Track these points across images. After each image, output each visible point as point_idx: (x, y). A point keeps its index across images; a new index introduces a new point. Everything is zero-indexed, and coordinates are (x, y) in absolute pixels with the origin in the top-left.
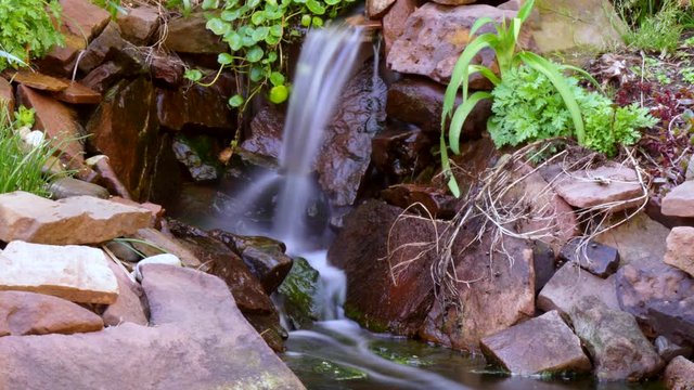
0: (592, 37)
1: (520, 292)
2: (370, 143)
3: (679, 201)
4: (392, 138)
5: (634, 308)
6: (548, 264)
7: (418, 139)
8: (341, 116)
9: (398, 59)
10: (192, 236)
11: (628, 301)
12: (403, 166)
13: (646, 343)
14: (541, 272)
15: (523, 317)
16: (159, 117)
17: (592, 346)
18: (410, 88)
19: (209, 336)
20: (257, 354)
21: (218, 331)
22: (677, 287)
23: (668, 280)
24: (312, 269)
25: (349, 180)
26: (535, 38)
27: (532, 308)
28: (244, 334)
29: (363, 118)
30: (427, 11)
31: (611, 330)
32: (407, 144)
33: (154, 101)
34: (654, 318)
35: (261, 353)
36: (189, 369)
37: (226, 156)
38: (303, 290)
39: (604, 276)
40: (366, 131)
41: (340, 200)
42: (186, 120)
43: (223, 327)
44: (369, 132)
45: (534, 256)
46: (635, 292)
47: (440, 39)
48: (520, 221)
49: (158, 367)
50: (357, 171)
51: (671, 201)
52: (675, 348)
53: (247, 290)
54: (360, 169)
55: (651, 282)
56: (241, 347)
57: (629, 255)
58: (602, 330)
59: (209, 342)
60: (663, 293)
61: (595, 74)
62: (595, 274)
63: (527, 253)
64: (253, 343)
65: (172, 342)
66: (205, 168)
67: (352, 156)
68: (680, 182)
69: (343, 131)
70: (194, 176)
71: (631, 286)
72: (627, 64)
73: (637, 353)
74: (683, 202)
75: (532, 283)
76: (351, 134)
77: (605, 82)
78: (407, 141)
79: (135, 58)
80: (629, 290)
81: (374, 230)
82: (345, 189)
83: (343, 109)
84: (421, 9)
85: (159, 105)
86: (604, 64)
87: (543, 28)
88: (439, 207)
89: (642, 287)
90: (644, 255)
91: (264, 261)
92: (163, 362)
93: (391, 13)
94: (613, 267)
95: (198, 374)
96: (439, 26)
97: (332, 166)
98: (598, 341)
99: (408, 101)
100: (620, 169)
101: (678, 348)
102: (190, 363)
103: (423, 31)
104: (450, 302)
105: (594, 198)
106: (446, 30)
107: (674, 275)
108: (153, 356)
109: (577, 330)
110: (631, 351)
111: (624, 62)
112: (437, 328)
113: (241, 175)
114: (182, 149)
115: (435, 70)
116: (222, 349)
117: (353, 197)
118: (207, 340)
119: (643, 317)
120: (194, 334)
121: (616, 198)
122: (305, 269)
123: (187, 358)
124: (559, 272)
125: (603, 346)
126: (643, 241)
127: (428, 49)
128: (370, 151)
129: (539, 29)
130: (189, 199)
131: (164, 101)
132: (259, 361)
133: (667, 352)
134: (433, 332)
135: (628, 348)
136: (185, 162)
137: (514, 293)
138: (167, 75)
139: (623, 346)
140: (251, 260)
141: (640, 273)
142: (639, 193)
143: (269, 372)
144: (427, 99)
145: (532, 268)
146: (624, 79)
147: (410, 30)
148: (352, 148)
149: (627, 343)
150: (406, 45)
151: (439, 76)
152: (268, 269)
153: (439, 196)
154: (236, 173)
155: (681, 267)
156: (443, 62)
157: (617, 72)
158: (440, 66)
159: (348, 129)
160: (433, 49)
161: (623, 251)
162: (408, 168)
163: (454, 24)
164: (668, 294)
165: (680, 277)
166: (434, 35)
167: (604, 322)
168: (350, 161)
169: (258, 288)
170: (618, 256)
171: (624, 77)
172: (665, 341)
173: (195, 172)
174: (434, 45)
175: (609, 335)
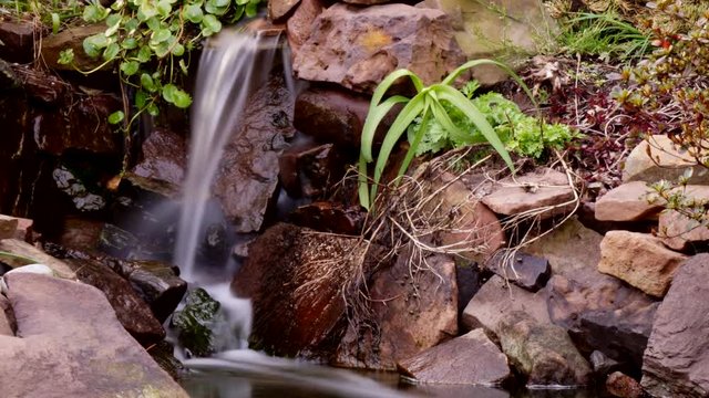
0: (521, 39)
1: (442, 309)
2: (276, 161)
3: (613, 204)
4: (301, 155)
5: (566, 321)
6: (472, 278)
7: (330, 154)
8: (244, 134)
9: (306, 66)
10: (70, 257)
11: (560, 314)
12: (314, 185)
13: (579, 358)
14: (465, 288)
15: (445, 337)
16: (37, 142)
17: (521, 364)
18: (319, 97)
19: (84, 348)
20: (140, 367)
21: (96, 342)
22: (613, 298)
23: (602, 290)
24: (212, 300)
25: (254, 204)
26: (458, 39)
27: (455, 327)
28: (125, 346)
29: (269, 135)
30: (337, 12)
31: (541, 344)
32: (317, 161)
33: (31, 123)
34: (588, 331)
35: (144, 365)
36: (60, 381)
37: (114, 184)
38: (202, 322)
39: (534, 289)
40: (272, 149)
41: (245, 227)
42: (68, 144)
43: (100, 338)
44: (277, 150)
45: (457, 270)
46: (567, 304)
47: (351, 41)
48: (437, 233)
49: (24, 378)
50: (264, 193)
51: (604, 204)
52: (612, 362)
53: (134, 313)
54: (266, 191)
55: (584, 293)
56: (121, 359)
57: (561, 266)
58: (530, 344)
59: (83, 354)
60: (598, 303)
61: (524, 78)
62: (525, 288)
63: (448, 267)
64: (135, 355)
65: (41, 353)
66: (92, 197)
67: (258, 177)
68: (616, 185)
69: (247, 150)
70: (78, 206)
71: (563, 297)
72: (561, 66)
73: (569, 369)
74: (619, 205)
75: (454, 298)
76: (255, 153)
77: (537, 86)
78: (318, 157)
79: (5, 72)
80: (560, 302)
81: (282, 255)
82: (250, 213)
83: (246, 126)
84: (330, 9)
85: (37, 128)
86: (535, 67)
87: (466, 28)
88: (353, 224)
89: (575, 298)
90: (578, 266)
91: (155, 285)
92: (30, 373)
93: (296, 15)
94: (543, 279)
95: (71, 387)
96: (350, 27)
97: (235, 189)
98: (526, 357)
99: (318, 112)
100: (550, 173)
101: (615, 363)
102: (61, 375)
103: (332, 33)
104: (365, 325)
105: (521, 204)
106: (357, 31)
107: (610, 284)
108: (18, 367)
109: (504, 348)
110: (563, 366)
111: (556, 63)
112: (352, 354)
113: (132, 204)
114: (63, 176)
115: (347, 76)
116: (99, 362)
117: (259, 221)
118: (81, 351)
119: (576, 331)
120: (67, 345)
121: (545, 203)
122: (204, 301)
123: (58, 370)
124: (484, 287)
125: (531, 362)
126: (577, 251)
127: (337, 53)
128: (278, 171)
129: (461, 29)
130: (74, 232)
131: (41, 123)
132: (142, 374)
133: (603, 368)
134: (347, 360)
135: (559, 363)
136: (68, 191)
137: (435, 311)
138: (45, 94)
139: (553, 361)
140: (139, 283)
141: (573, 282)
142: (570, 197)
143: (154, 385)
144: (338, 109)
145: (454, 283)
146: (557, 83)
147: (318, 32)
148: (257, 168)
149: (558, 357)
150: (314, 50)
151: (351, 83)
152: (158, 292)
153: (353, 213)
154: (126, 202)
155: (615, 274)
156: (355, 67)
157: (549, 75)
158: (351, 72)
159: (252, 147)
160: (343, 53)
161: (555, 262)
162: (320, 188)
163: (366, 24)
164: (603, 304)
165: (617, 286)
166: (344, 37)
167: (533, 336)
168: (255, 183)
169: (147, 312)
170: (549, 267)
171: (557, 79)
172: (601, 355)
173: (80, 203)
174: (344, 48)
175: (539, 349)
